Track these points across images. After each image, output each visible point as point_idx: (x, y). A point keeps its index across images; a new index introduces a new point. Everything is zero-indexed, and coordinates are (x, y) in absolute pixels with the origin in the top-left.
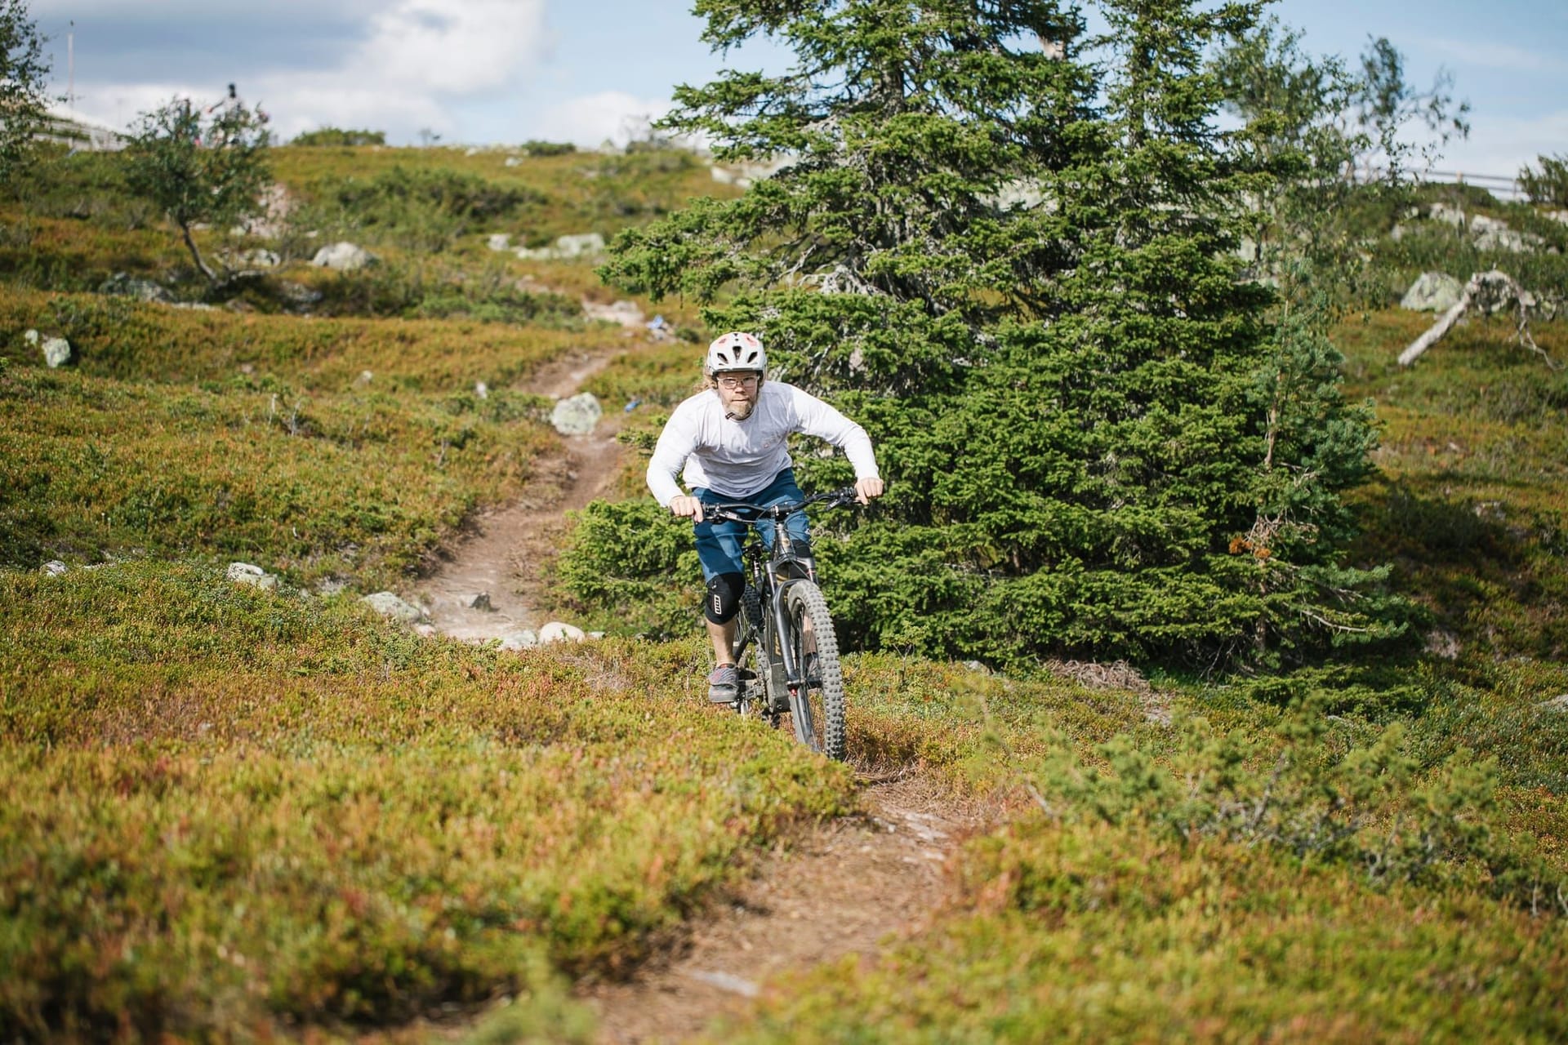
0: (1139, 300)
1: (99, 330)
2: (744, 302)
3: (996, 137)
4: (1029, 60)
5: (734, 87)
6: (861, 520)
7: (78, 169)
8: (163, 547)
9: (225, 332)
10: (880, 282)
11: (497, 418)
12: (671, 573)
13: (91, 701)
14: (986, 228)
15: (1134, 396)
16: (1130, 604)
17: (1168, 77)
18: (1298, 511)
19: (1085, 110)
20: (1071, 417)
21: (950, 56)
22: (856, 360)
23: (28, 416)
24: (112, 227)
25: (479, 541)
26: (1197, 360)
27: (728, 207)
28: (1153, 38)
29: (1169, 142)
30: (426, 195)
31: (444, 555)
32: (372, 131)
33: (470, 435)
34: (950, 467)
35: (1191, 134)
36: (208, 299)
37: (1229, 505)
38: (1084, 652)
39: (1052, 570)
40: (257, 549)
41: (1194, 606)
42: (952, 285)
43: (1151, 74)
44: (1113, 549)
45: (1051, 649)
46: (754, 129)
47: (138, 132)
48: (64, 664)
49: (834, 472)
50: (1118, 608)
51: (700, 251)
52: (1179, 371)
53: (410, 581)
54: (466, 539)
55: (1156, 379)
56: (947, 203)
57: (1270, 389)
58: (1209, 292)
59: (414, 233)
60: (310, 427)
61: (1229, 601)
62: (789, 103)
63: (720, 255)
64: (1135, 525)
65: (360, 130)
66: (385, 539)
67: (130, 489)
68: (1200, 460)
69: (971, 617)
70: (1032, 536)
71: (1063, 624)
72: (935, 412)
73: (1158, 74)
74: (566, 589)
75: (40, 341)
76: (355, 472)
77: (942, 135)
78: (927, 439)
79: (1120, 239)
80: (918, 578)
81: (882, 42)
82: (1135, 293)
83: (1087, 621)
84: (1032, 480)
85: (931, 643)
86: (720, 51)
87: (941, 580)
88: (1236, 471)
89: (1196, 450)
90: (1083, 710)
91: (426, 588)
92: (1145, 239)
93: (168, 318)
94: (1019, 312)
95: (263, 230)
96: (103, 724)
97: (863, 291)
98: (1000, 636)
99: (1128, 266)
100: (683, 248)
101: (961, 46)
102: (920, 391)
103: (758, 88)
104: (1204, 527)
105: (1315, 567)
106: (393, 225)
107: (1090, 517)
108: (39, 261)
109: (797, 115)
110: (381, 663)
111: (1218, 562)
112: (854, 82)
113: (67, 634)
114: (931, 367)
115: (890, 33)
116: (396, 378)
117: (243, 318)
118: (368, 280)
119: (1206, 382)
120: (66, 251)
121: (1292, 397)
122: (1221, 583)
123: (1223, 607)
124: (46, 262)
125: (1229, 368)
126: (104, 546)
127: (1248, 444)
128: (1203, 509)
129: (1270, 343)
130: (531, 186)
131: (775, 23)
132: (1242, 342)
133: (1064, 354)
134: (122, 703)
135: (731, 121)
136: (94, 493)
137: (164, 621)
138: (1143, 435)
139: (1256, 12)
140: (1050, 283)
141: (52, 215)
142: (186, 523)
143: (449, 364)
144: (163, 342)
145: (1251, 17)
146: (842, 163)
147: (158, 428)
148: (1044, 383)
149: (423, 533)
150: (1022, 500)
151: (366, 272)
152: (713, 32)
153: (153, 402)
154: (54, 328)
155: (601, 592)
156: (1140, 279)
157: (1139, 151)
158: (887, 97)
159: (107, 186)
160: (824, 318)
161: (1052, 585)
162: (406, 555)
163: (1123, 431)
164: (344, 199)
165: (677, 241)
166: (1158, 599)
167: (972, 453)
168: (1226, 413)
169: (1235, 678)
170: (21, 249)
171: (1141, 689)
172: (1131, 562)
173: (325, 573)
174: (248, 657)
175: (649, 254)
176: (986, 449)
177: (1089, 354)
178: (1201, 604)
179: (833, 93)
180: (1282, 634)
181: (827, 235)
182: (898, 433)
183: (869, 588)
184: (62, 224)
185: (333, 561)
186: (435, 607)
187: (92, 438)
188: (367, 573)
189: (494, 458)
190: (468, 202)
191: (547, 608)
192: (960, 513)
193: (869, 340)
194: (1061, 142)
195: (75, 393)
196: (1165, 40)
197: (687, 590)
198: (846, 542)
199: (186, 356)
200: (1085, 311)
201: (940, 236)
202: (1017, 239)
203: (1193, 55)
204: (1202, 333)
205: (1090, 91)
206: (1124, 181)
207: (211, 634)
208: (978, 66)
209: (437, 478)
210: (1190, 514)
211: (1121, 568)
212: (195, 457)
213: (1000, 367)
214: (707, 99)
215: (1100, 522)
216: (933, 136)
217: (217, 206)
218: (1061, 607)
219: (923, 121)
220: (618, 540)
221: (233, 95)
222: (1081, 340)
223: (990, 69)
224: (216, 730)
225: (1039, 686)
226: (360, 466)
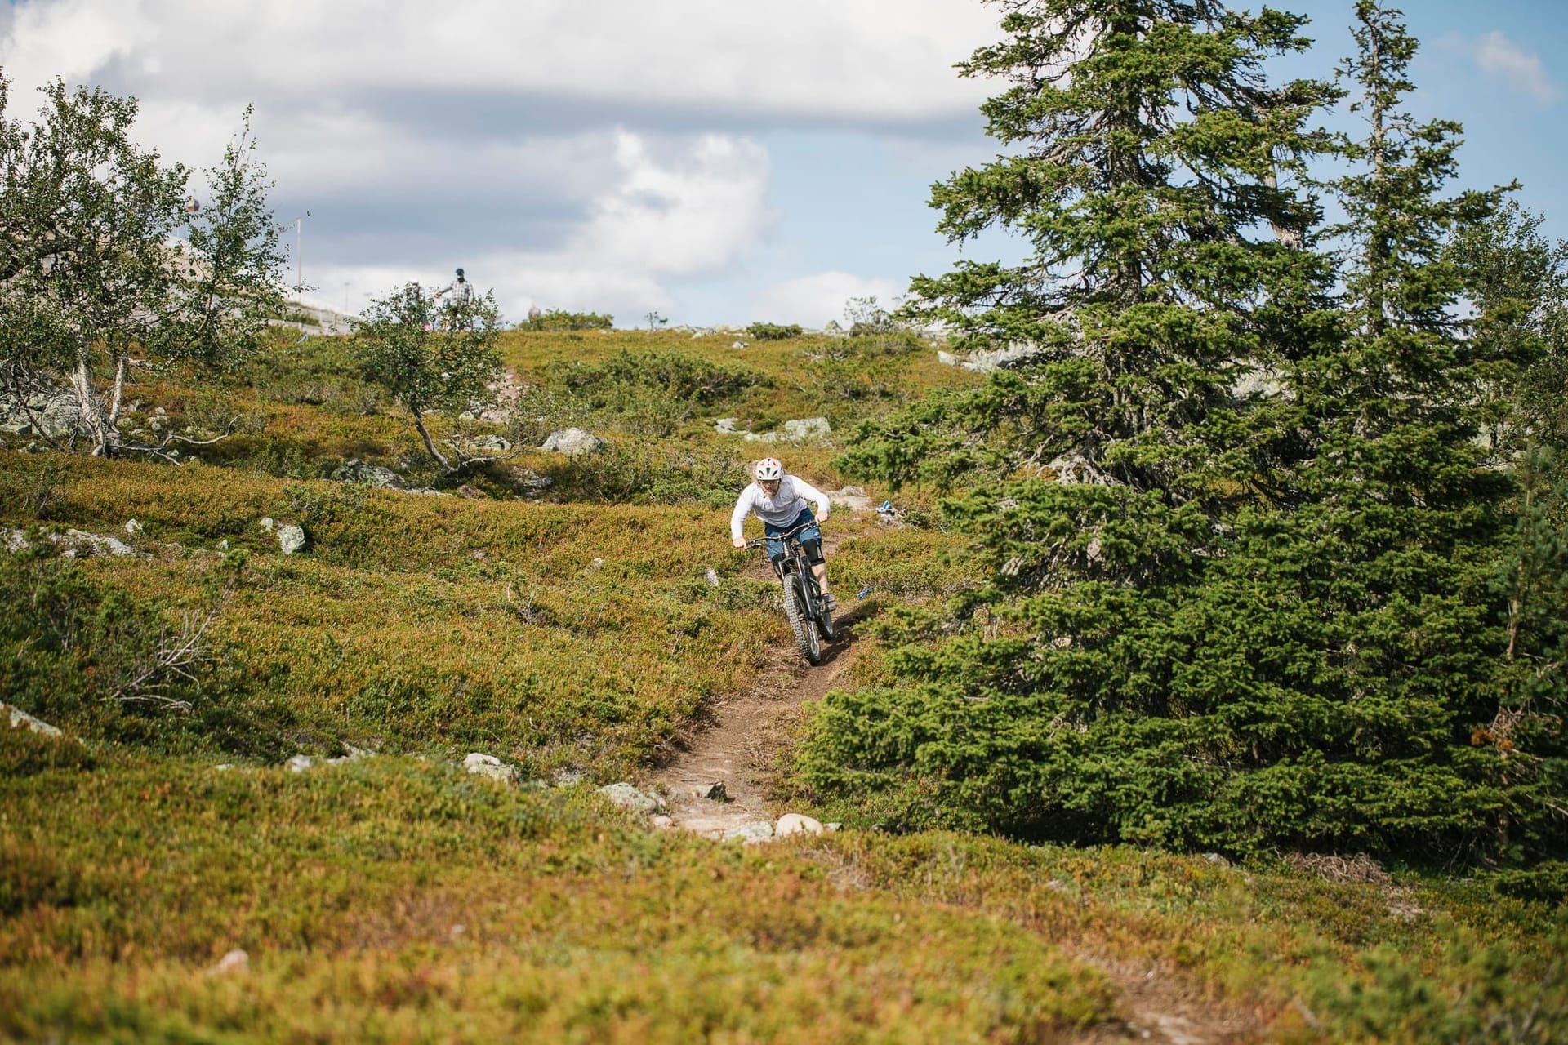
0: (1379, 489)
1: (333, 517)
2: (982, 493)
3: (1234, 327)
4: (1266, 249)
5: (971, 278)
6: (1099, 711)
7: (310, 355)
8: (401, 738)
9: (458, 518)
10: (1118, 472)
11: (730, 606)
12: (909, 765)
13: (343, 903)
14: (1224, 417)
15: (1374, 586)
16: (1372, 796)
17: (1406, 266)
18: (1540, 702)
19: (1323, 298)
20: (1311, 607)
21: (1188, 246)
22: (1094, 549)
23: (266, 605)
24: (344, 413)
25: (714, 731)
26: (1437, 549)
27: (966, 397)
28: (1392, 226)
29: (1408, 330)
30: (653, 379)
31: (680, 745)
32: (599, 315)
33: (703, 623)
34: (1189, 658)
35: (1430, 323)
36: (439, 485)
37: (1471, 696)
38: (1325, 845)
39: (1293, 762)
40: (491, 738)
41: (1437, 798)
42: (1190, 475)
43: (1390, 262)
44: (1354, 740)
45: (1293, 842)
46: (991, 319)
47: (371, 318)
48: (313, 862)
49: (1073, 663)
50: (1360, 800)
51: (938, 442)
52: (1420, 562)
53: (646, 771)
54: (701, 728)
55: (1396, 570)
56: (1185, 393)
57: (1512, 579)
58: (1450, 481)
59: (643, 417)
60: (546, 617)
61: (1472, 793)
62: (1026, 293)
63: (957, 446)
64: (1376, 716)
65: (587, 313)
66: (621, 729)
67: (368, 679)
68: (1442, 651)
69: (1211, 809)
70: (1272, 728)
71: (1304, 817)
72: (1174, 602)
73: (1397, 263)
74: (801, 779)
75: (276, 528)
76: (590, 661)
77: (1180, 325)
78: (1166, 630)
79: (1358, 428)
80: (1157, 770)
81: (1118, 233)
82: (1376, 483)
83: (1327, 814)
84: (1272, 672)
85: (1170, 835)
86: (957, 242)
87: (1181, 772)
88: (1477, 662)
89: (1437, 641)
90: (1326, 904)
91: (662, 779)
92: (1385, 429)
93: (401, 505)
94: (1257, 501)
95: (495, 417)
96: (356, 926)
97: (1101, 481)
98: (1240, 828)
99: (1367, 456)
100: (919, 438)
101: (1197, 236)
102: (1159, 583)
103: (995, 279)
104: (1446, 718)
105: (1558, 760)
106: (621, 410)
107: (1330, 708)
108: (274, 448)
109: (1034, 306)
110: (626, 859)
111: (1462, 754)
112: (1090, 272)
113: (312, 831)
114: (1169, 557)
115: (1127, 224)
116: (626, 564)
117: (473, 504)
118: (597, 466)
119: (1448, 572)
120: (299, 437)
121: (1535, 587)
122: (1462, 774)
123: (1466, 800)
124: (280, 449)
125: (1467, 559)
126: (343, 737)
127: (1490, 634)
128: (1444, 699)
129: (1511, 532)
130: (756, 369)
131: (1013, 214)
132: (1483, 532)
133: (1303, 544)
134: (374, 905)
135: (966, 311)
136: (333, 683)
137: (409, 818)
138: (1383, 625)
139: (1496, 201)
140: (1288, 473)
141: (285, 401)
142: (427, 712)
143: (680, 550)
144: (396, 528)
145: (1490, 205)
146: (1079, 353)
147: (394, 617)
148: (1283, 574)
149: (659, 723)
150: (1263, 691)
151: (595, 457)
152: (950, 223)
153: (390, 591)
154: (288, 515)
155: (839, 783)
156: (1380, 469)
157: (1378, 340)
158: (1124, 287)
159: (338, 372)
160: (1062, 508)
161: (1292, 777)
162: (642, 745)
163: (1363, 621)
164: (572, 384)
165: (914, 432)
166: (1400, 791)
167: (1212, 644)
168: (1467, 604)
169: (1477, 871)
170: (255, 436)
171: (1383, 882)
172: (1373, 753)
173: (562, 764)
174: (493, 854)
175: (886, 445)
176: (1225, 640)
177: (1329, 544)
178: (1444, 796)
179: (1070, 283)
180: (1525, 825)
181: (1064, 426)
182: (1136, 624)
183: (1107, 780)
184: (295, 410)
185: (569, 751)
186: (671, 797)
187: (331, 629)
188: (603, 764)
189: (728, 647)
190: (694, 387)
191: (781, 797)
192: (1199, 705)
193: (1107, 530)
194: (1299, 331)
195: (312, 582)
196: (1404, 229)
197: (924, 781)
198: (1083, 733)
199: (419, 543)
200: (1324, 500)
201: (1178, 426)
202: (1255, 428)
203: (1433, 243)
204: (1442, 522)
205: (1328, 279)
206: (1363, 371)
207: (456, 831)
208: (1216, 256)
209: (673, 667)
210: (1432, 705)
211: (1362, 760)
212: (431, 647)
213: (1239, 558)
214: (945, 290)
215: (1341, 713)
216: (1171, 326)
217: (449, 393)
218: (1301, 799)
219: (1161, 311)
220: (855, 732)
221: (461, 280)
222: (1320, 530)
223: (1228, 259)
224: (468, 934)
225: (1280, 880)
226: (594, 655)
